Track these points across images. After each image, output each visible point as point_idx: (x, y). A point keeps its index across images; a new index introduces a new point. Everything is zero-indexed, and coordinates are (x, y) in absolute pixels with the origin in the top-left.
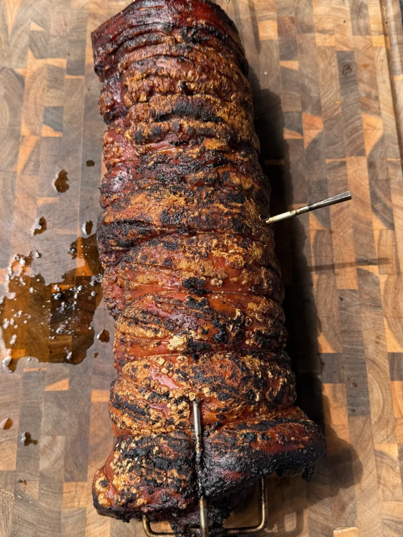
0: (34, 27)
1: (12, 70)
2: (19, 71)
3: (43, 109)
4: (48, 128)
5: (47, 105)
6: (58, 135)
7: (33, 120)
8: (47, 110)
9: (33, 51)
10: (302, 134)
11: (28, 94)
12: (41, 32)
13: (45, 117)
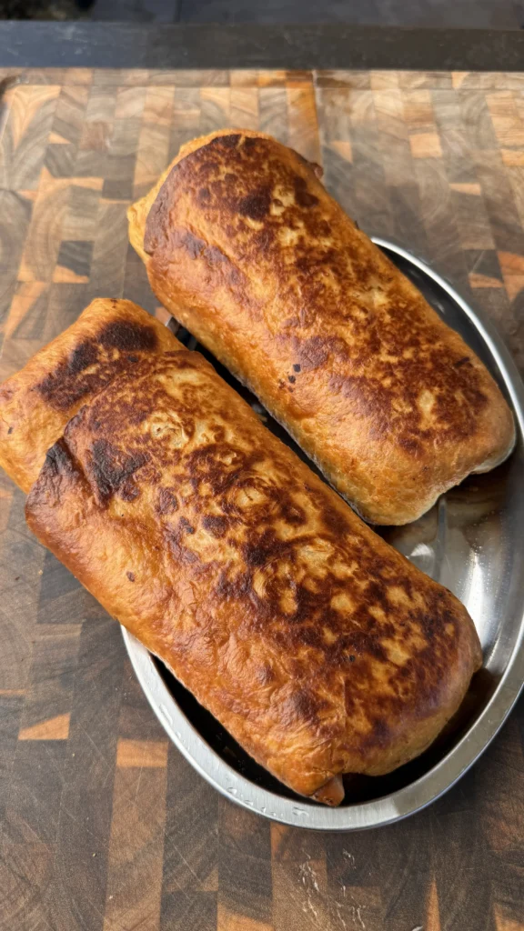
0: (56, 138)
1: (14, 193)
2: (25, 194)
3: (58, 244)
4: (66, 270)
5: (65, 238)
6: (81, 280)
7: (40, 260)
8: (64, 245)
9: (49, 168)
10: (502, 280)
11: (37, 222)
12: (66, 145)
13: (61, 254)
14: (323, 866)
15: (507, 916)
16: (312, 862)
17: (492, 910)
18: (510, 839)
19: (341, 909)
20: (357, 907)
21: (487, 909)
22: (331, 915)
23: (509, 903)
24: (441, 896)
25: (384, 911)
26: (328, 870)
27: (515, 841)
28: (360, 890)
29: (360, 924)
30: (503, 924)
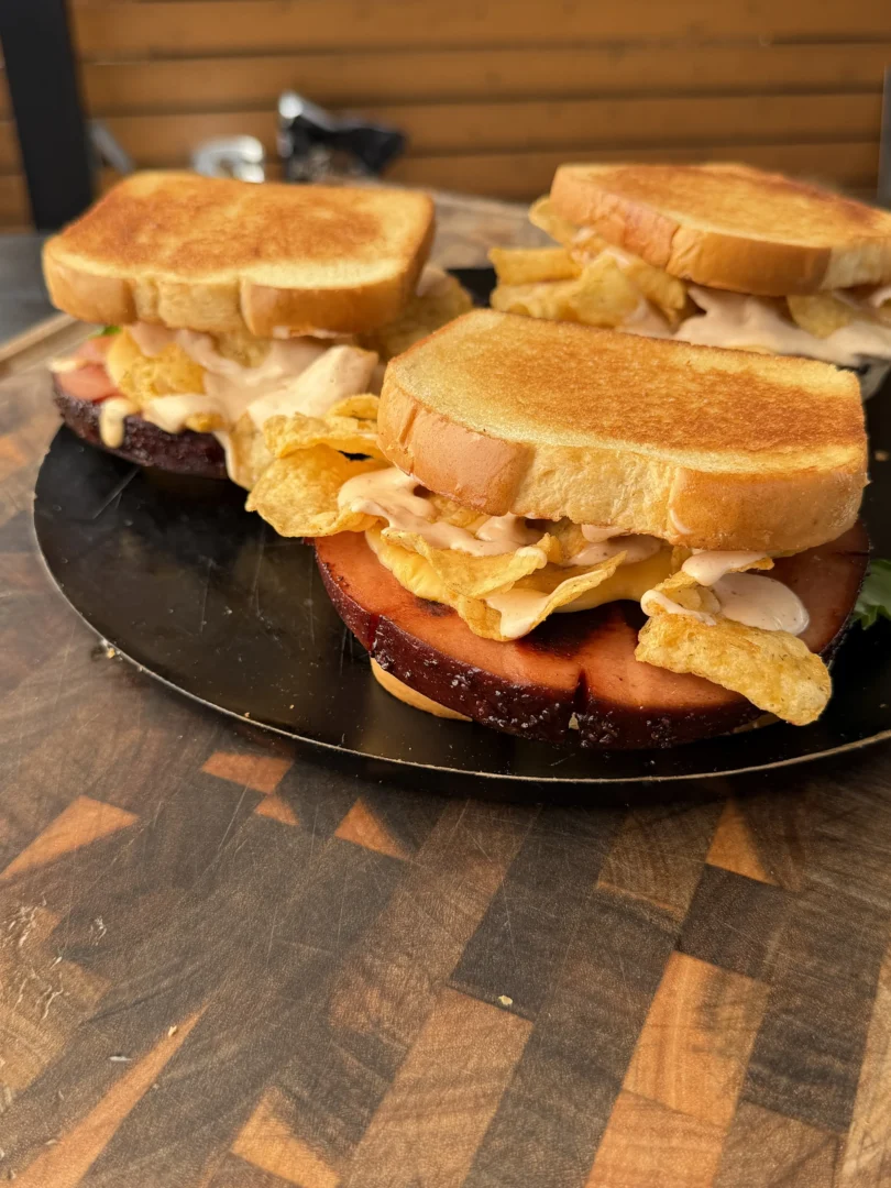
14: (54, 922)
15: (279, 1111)
16: (42, 911)
17: (262, 1094)
18: (369, 1018)
19: (31, 982)
20: (56, 989)
21: (253, 1087)
22: (12, 980)
23: (298, 1098)
24: (195, 1036)
25: (88, 1014)
26: (54, 932)
27: (379, 1022)
28: (79, 972)
29: (43, 1011)
30: (265, 1119)
